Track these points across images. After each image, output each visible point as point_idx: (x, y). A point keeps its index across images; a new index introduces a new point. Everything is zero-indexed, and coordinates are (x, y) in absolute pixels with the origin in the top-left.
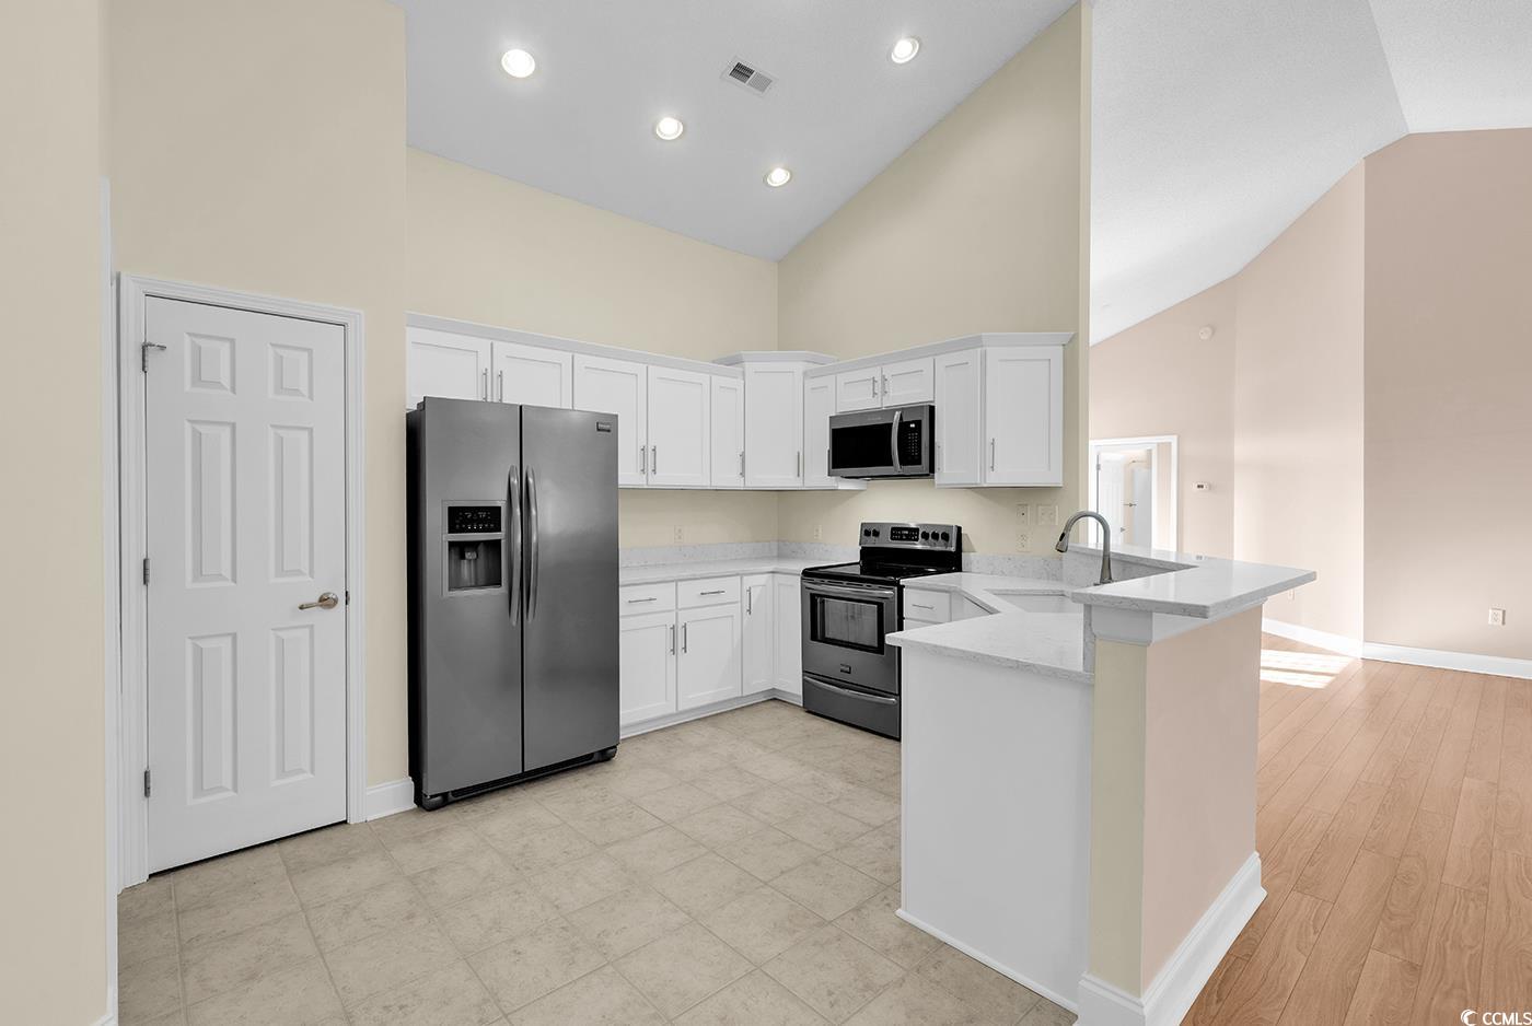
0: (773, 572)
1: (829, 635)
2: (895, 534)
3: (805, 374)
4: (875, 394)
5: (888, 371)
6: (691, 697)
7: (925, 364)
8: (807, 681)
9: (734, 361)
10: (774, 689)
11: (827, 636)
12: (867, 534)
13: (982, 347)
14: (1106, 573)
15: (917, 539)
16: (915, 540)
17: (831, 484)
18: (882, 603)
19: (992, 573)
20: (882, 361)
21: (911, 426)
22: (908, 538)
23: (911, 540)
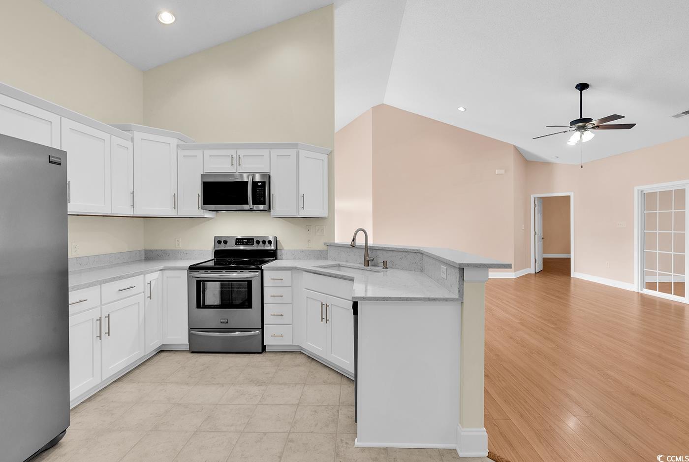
0: (161, 270)
1: (207, 303)
2: (238, 242)
3: (178, 146)
4: (232, 165)
5: (241, 152)
6: (110, 368)
7: (266, 152)
8: (192, 334)
9: (126, 128)
10: (163, 344)
11: (206, 304)
12: (219, 242)
13: (297, 149)
14: (367, 255)
15: (253, 244)
16: (251, 245)
17: (199, 214)
18: (251, 280)
19: (294, 259)
20: (237, 147)
21: (259, 184)
22: (247, 244)
23: (249, 245)
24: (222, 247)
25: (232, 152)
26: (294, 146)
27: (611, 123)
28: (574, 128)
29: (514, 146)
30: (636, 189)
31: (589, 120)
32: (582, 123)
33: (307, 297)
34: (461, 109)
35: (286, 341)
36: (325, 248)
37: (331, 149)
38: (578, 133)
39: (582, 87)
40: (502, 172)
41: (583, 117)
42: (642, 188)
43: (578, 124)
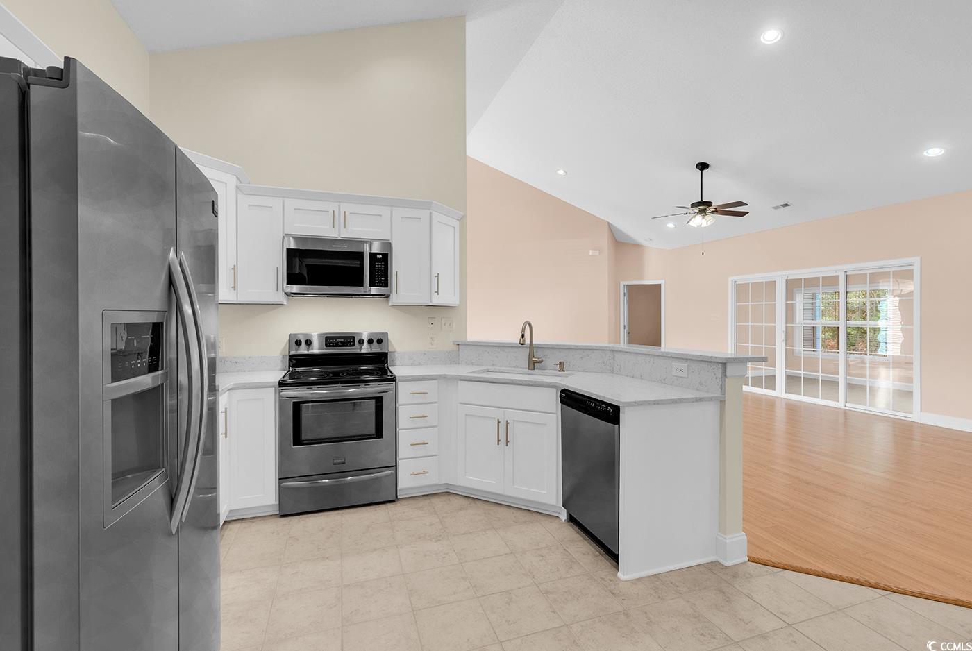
2: (330, 342)
3: (237, 188)
4: (334, 226)
5: (348, 208)
7: (384, 211)
8: (285, 486)
10: (231, 511)
11: (310, 438)
12: (298, 343)
13: (429, 209)
14: (531, 355)
15: (354, 345)
16: (351, 346)
17: (276, 300)
18: (382, 397)
19: (412, 364)
20: (340, 198)
21: (378, 256)
22: (343, 344)
23: (347, 346)
24: (303, 350)
25: (332, 206)
26: (426, 206)
27: (734, 210)
28: (697, 210)
29: (608, 223)
30: (731, 279)
31: (709, 204)
32: (703, 206)
33: (466, 415)
34: (561, 172)
35: (433, 480)
36: (455, 348)
37: (463, 214)
38: (699, 217)
39: (703, 166)
40: (597, 253)
41: (704, 200)
42: (735, 278)
43: (700, 207)
